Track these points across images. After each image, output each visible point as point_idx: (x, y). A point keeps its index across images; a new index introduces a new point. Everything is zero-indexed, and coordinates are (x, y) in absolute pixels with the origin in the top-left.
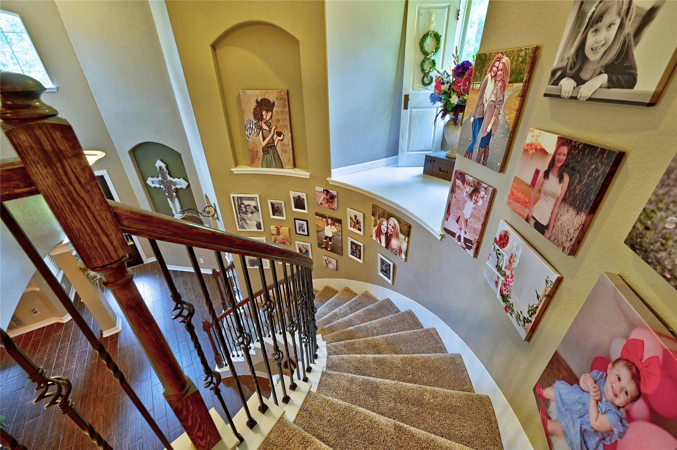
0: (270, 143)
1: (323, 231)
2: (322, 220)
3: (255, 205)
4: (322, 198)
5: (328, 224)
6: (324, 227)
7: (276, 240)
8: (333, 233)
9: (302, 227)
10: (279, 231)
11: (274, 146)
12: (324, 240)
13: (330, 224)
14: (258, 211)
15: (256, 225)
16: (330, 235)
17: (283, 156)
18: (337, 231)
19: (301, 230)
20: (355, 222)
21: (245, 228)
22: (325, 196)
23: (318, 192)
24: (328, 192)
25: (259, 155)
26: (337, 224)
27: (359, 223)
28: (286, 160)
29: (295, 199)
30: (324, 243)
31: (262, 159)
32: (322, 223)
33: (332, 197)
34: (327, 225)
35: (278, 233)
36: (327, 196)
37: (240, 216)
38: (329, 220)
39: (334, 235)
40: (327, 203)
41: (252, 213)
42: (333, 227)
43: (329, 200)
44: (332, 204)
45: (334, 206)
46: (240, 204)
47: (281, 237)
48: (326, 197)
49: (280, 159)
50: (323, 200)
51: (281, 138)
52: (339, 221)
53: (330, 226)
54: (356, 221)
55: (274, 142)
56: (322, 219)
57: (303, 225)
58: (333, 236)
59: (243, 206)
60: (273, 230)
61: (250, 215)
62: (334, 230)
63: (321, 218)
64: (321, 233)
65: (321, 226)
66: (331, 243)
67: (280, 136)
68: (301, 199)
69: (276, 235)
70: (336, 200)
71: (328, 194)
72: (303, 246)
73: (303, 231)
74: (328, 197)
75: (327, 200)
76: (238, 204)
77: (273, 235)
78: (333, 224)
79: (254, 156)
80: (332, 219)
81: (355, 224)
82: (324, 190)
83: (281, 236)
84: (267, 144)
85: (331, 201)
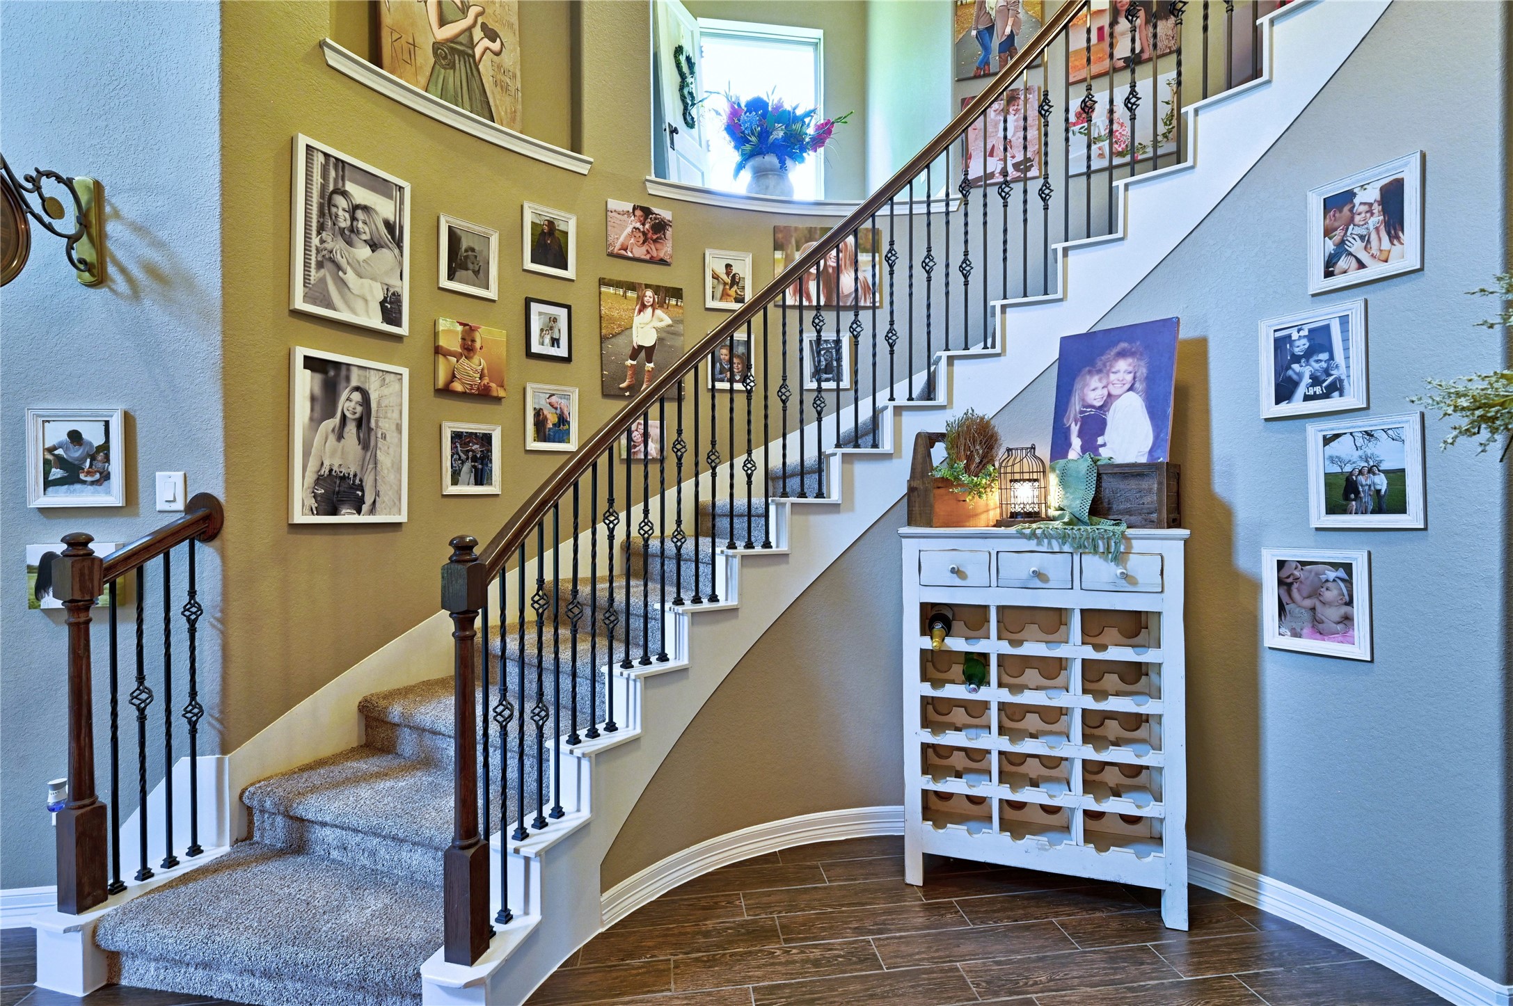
0: (461, 44)
1: (627, 332)
2: (625, 296)
3: (391, 219)
4: (629, 229)
5: (643, 307)
6: (632, 319)
7: (454, 376)
8: (657, 330)
9: (551, 328)
10: (473, 341)
11: (474, 57)
12: (629, 362)
13: (652, 305)
14: (400, 248)
15: (382, 304)
16: (649, 342)
17: (498, 97)
18: (670, 322)
19: (547, 340)
20: (725, 284)
21: (330, 305)
22: (638, 225)
23: (614, 214)
24: (647, 212)
25: (420, 60)
26: (673, 302)
27: (738, 283)
28: (506, 112)
29: (539, 230)
30: (629, 373)
31: (428, 74)
32: (625, 305)
33: (660, 227)
34: (640, 311)
35: (468, 348)
36: (643, 224)
37: (322, 241)
38: (649, 293)
39: (664, 335)
40: (644, 243)
41: (374, 246)
42: (659, 312)
43: (650, 235)
44: (658, 246)
45: (665, 249)
46: (331, 188)
47: (478, 362)
48: (641, 227)
49: (488, 102)
50: (632, 235)
51: (496, 46)
52: (677, 293)
53: (650, 310)
54: (728, 280)
55: (473, 47)
56: (625, 292)
57: (555, 320)
58: (660, 340)
59: (340, 201)
60: (448, 331)
61: (364, 252)
62: (662, 320)
63: (621, 292)
64: (621, 340)
65: (620, 318)
66: (652, 365)
67: (494, 41)
68: (557, 234)
69: (458, 356)
70: (669, 233)
71: (646, 219)
72: (554, 399)
73: (555, 342)
74: (647, 226)
75: (644, 234)
76: (324, 187)
77: (446, 353)
78: (661, 304)
79: (399, 51)
80: (657, 289)
81: (728, 287)
82: (634, 208)
83: (476, 359)
84: (453, 40)
85: (655, 237)
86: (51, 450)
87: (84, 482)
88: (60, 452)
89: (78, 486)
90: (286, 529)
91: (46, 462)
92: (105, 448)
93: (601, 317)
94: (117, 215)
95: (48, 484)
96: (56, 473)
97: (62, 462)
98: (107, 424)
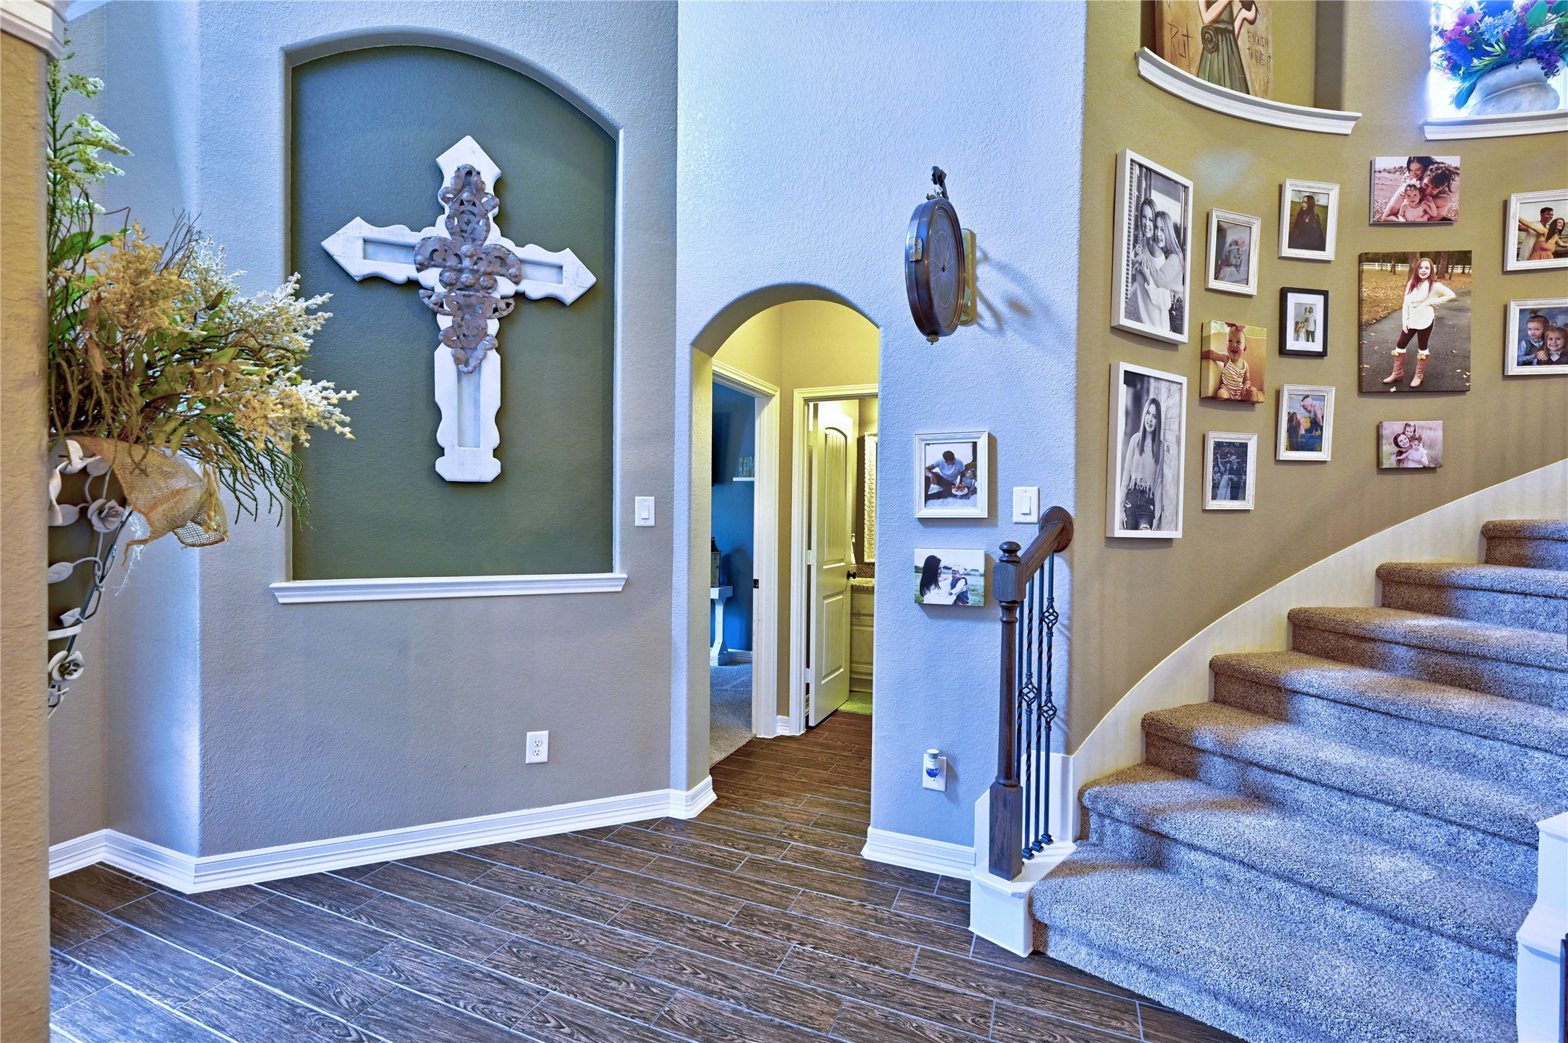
0: (1223, 21)
1: (1395, 315)
2: (1393, 271)
3: (1179, 222)
4: (1402, 189)
5: (1417, 281)
6: (1402, 298)
7: (1221, 382)
8: (1435, 308)
9: (1307, 320)
10: (1239, 342)
11: (1233, 32)
12: (1397, 351)
13: (1429, 278)
14: (1184, 250)
15: (1170, 311)
16: (1422, 325)
17: (1253, 70)
18: (1453, 295)
19: (1303, 335)
20: (1539, 235)
21: (1139, 319)
22: (1414, 181)
23: (1384, 174)
24: (1425, 162)
25: (1192, 50)
26: (1458, 270)
27: (1560, 231)
29: (1298, 209)
30: (1396, 364)
31: (1198, 63)
32: (1394, 281)
33: (1444, 177)
34: (1413, 287)
35: (1234, 351)
36: (1421, 179)
37: (1136, 254)
38: (1426, 263)
39: (1444, 313)
40: (1421, 201)
41: (1167, 252)
42: (1438, 286)
43: (1428, 191)
44: (1440, 202)
45: (1450, 205)
46: (1143, 200)
47: (1242, 365)
48: (1418, 184)
49: (1245, 78)
50: (1406, 194)
51: (1250, 15)
52: (1464, 258)
53: (1426, 284)
54: (1544, 230)
55: (1232, 21)
56: (1394, 267)
57: (1311, 311)
58: (1439, 320)
59: (1148, 212)
60: (1219, 334)
61: (1160, 259)
62: (1441, 295)
63: (1388, 267)
64: (1386, 326)
65: (1387, 299)
66: (1426, 352)
67: (1249, 9)
68: (1316, 210)
69: (1225, 360)
70: (1456, 183)
71: (1424, 172)
72: (1308, 401)
73: (1310, 335)
74: (1426, 181)
75: (1422, 190)
76: (1139, 198)
77: (1217, 358)
78: (1441, 275)
79: (1176, 44)
80: (1435, 257)
81: (1543, 239)
82: (1410, 162)
83: (1241, 361)
84: (1216, 21)
85: (1435, 192)
86: (930, 469)
87: (955, 496)
88: (937, 470)
89: (950, 500)
90: (1103, 541)
91: (927, 479)
92: (973, 466)
93: (1360, 301)
94: (986, 258)
95: (928, 497)
96: (934, 488)
97: (939, 479)
98: (975, 444)
